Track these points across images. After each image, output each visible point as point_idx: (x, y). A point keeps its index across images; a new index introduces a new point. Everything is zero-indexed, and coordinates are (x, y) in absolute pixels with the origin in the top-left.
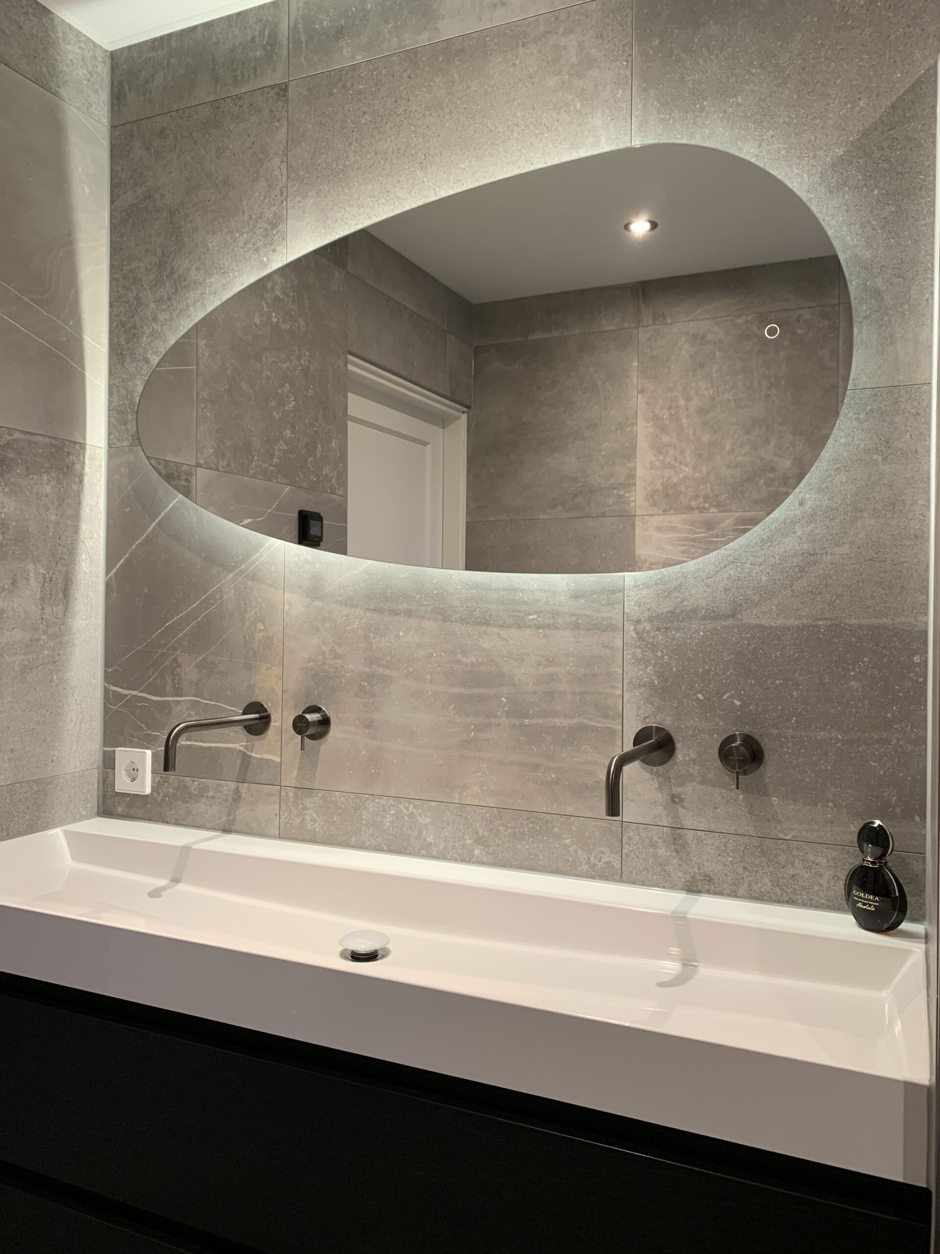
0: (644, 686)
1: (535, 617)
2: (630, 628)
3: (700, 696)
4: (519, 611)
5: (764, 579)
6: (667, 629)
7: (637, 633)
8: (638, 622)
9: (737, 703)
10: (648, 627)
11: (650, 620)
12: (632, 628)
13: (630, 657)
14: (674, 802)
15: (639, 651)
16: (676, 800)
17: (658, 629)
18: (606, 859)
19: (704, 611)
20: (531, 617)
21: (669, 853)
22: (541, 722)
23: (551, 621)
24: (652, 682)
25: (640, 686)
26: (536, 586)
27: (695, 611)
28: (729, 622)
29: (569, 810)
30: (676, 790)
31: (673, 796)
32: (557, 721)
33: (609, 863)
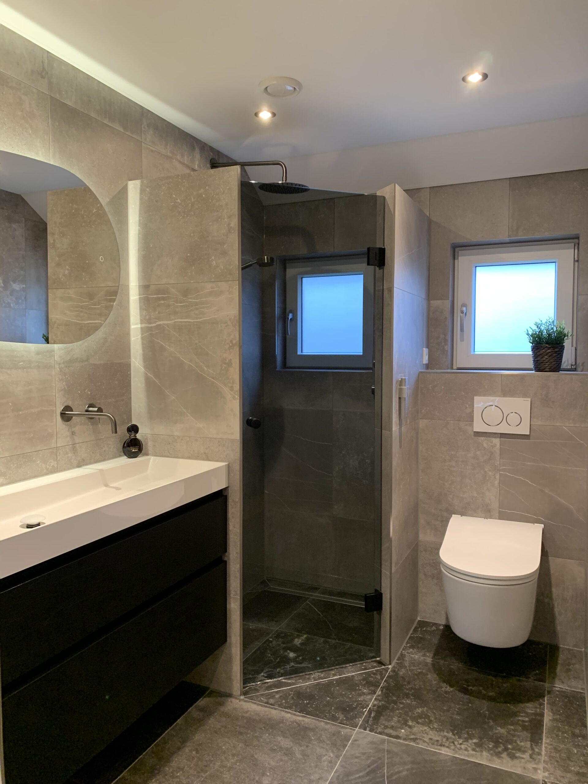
0: (62, 390)
1: (22, 363)
2: (57, 366)
3: (79, 392)
4: (16, 361)
5: (95, 347)
6: (69, 366)
7: (59, 368)
8: (60, 364)
9: (89, 393)
10: (62, 365)
11: (64, 363)
12: (58, 367)
13: (58, 379)
14: (73, 434)
15: (60, 376)
16: (73, 433)
17: (66, 367)
18: (52, 464)
19: (79, 359)
20: (21, 364)
21: (72, 455)
22: (26, 412)
23: (28, 365)
24: (65, 388)
25: (61, 390)
26: (22, 349)
27: (77, 359)
28: (86, 363)
29: (38, 448)
30: (73, 429)
31: (72, 432)
32: (33, 410)
33: (53, 466)
